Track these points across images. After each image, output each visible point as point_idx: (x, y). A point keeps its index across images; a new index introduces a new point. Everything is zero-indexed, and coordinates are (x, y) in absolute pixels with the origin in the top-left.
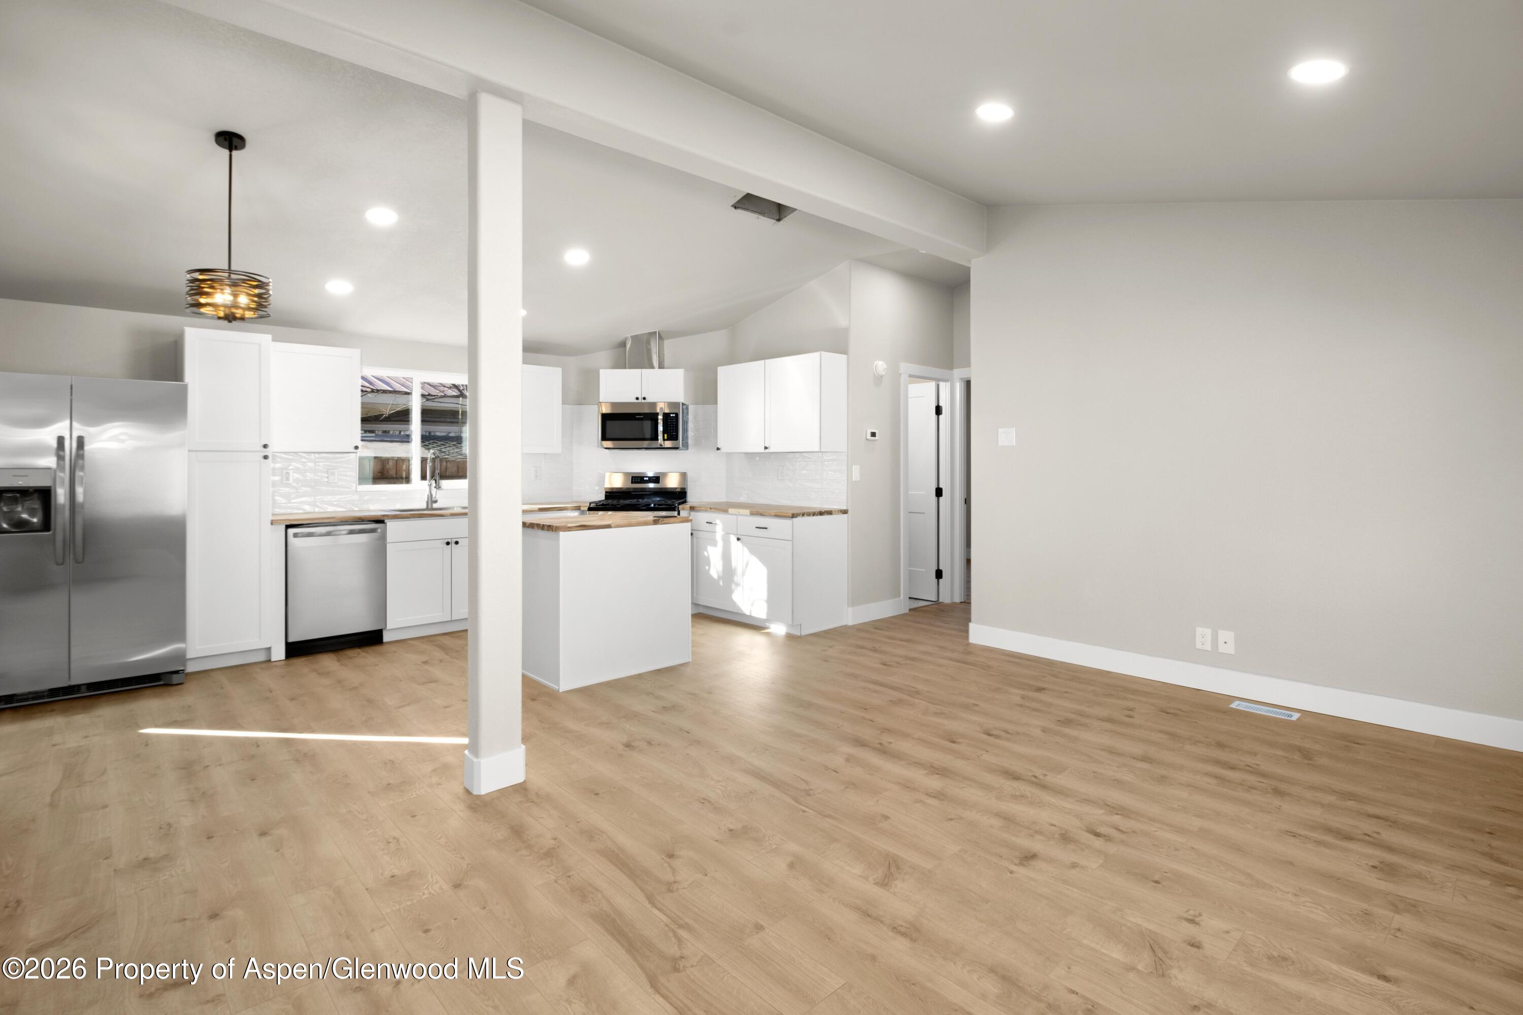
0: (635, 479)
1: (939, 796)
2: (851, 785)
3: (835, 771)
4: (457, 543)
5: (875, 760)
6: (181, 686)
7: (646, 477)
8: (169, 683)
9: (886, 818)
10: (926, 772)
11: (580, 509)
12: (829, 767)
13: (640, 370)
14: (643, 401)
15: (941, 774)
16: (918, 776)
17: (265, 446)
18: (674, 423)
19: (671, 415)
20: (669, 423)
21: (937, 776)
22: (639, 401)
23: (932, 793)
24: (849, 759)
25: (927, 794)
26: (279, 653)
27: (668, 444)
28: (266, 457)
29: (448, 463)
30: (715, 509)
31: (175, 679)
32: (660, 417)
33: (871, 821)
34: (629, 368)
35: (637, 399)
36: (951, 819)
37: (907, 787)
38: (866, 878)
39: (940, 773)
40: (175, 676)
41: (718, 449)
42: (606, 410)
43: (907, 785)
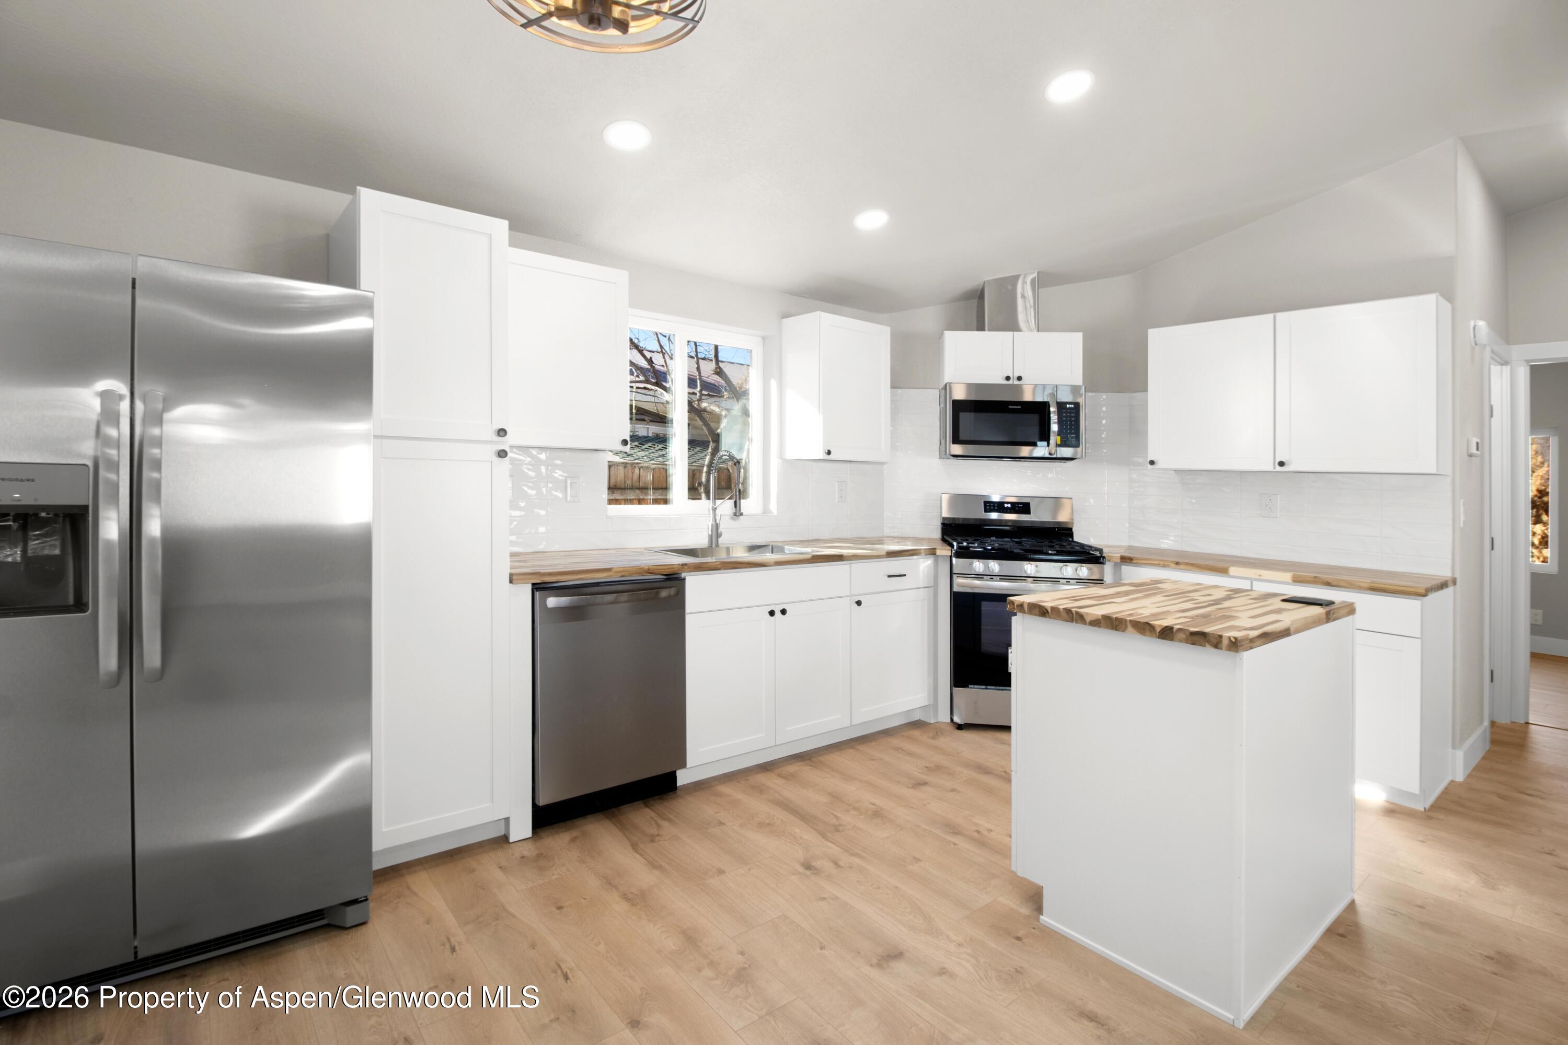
0: (990, 506)
4: (783, 612)
6: (363, 928)
7: (1008, 503)
8: (341, 925)
11: (935, 554)
13: (1011, 333)
14: (1016, 382)
17: (502, 432)
18: (1073, 419)
19: (1068, 406)
20: (1064, 419)
22: (1010, 382)
26: (522, 827)
27: (1067, 452)
28: (502, 454)
29: (642, 470)
30: (1187, 564)
31: (351, 916)
32: (1053, 409)
34: (989, 330)
35: (1008, 378)
40: (350, 909)
41: (1152, 463)
42: (960, 394)
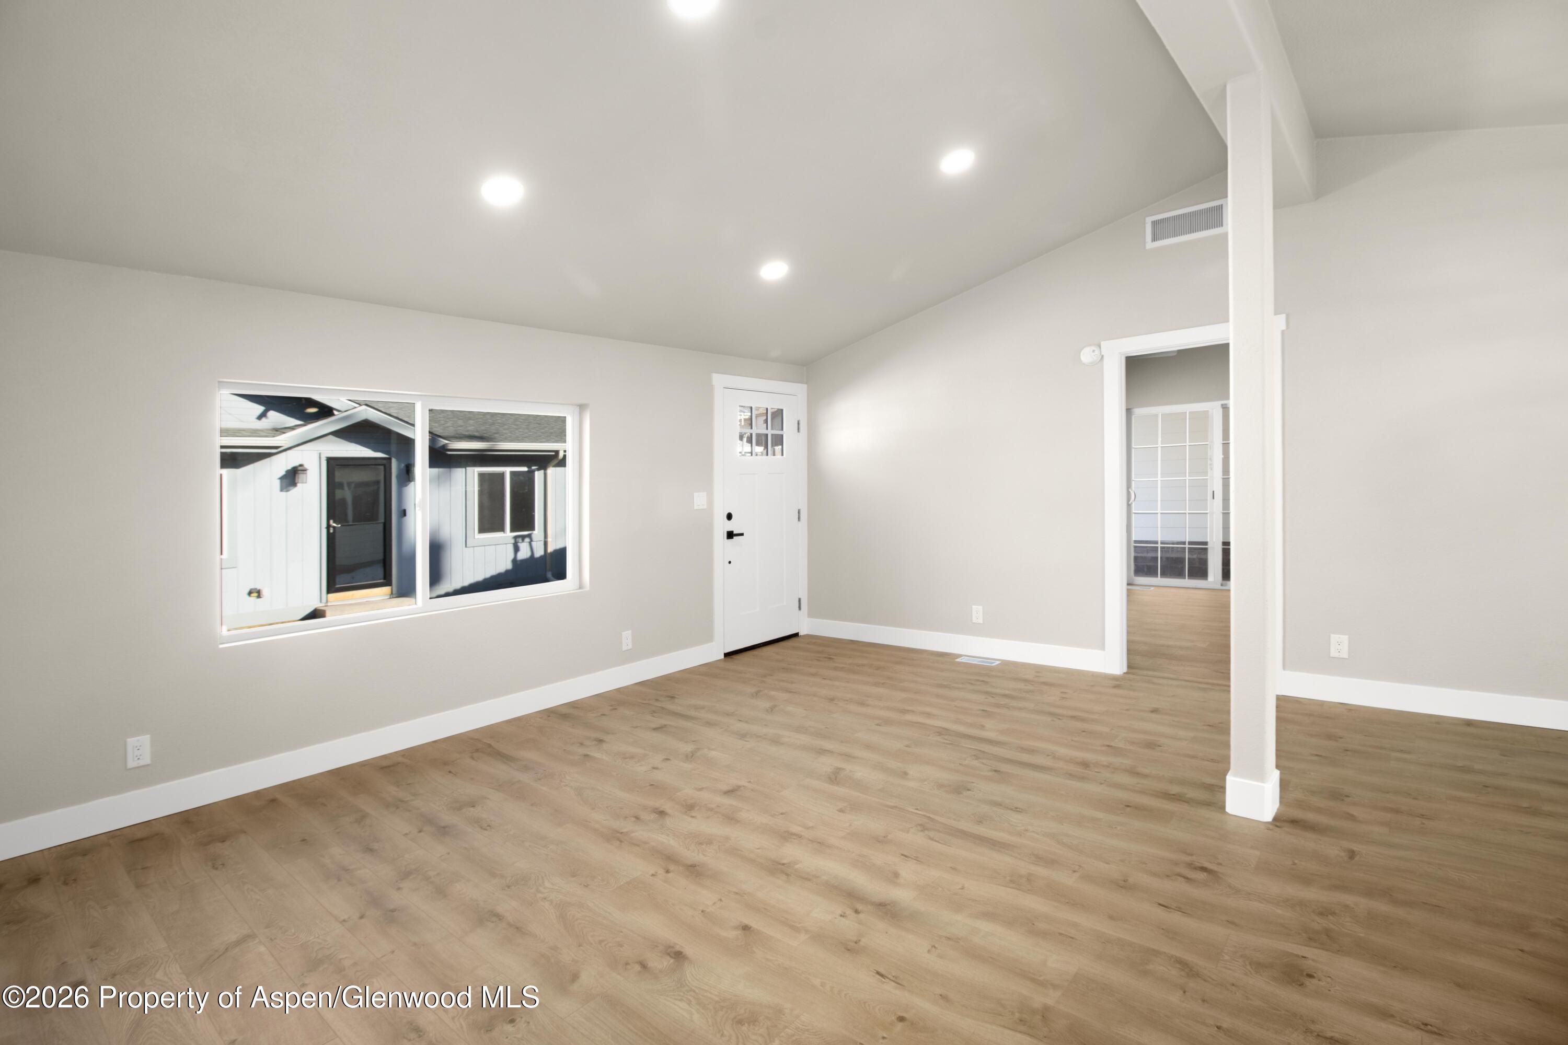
1: (787, 836)
2: (881, 841)
3: (906, 856)
5: (860, 880)
9: (841, 811)
10: (797, 866)
12: (915, 861)
15: (780, 864)
16: (808, 861)
21: (785, 861)
23: (795, 839)
24: (893, 877)
25: (800, 837)
33: (854, 807)
36: (782, 814)
37: (820, 843)
38: (851, 771)
39: (780, 866)
43: (820, 846)
